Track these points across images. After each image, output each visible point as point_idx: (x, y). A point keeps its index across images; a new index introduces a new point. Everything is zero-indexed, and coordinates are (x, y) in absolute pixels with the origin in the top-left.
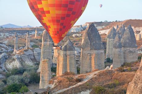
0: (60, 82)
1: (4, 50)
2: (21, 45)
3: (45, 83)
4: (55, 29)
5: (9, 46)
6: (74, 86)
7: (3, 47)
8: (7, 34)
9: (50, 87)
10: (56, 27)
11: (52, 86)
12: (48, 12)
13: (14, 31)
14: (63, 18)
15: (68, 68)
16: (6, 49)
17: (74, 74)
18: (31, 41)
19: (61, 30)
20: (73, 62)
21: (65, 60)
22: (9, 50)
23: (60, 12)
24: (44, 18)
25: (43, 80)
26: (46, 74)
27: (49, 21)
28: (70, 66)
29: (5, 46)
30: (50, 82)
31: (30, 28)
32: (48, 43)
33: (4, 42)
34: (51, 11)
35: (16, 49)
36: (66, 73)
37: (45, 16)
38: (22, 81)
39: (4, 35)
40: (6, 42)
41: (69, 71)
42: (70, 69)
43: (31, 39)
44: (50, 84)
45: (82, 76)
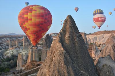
0: (28, 66)
1: (4, 47)
2: (14, 45)
3: (20, 66)
4: (33, 38)
5: (7, 45)
6: (35, 68)
7: (4, 46)
8: (8, 39)
9: (22, 69)
10: (33, 36)
11: (23, 68)
12: (29, 29)
13: (12, 37)
14: (37, 32)
15: (34, 58)
16: (5, 47)
17: (36, 62)
18: (20, 43)
19: (36, 38)
20: (37, 55)
21: (32, 54)
22: (7, 48)
23: (35, 29)
24: (27, 32)
25: (19, 65)
26: (21, 62)
27: (30, 34)
28: (35, 57)
29: (5, 45)
30: (23, 66)
31: (21, 36)
32: (27, 44)
33: (4, 43)
34: (30, 28)
35: (10, 47)
36: (32, 61)
37: (27, 31)
38: (9, 65)
39: (6, 39)
40: (5, 43)
41: (34, 60)
42: (35, 59)
43: (20, 41)
44: (23, 67)
45: (41, 63)
